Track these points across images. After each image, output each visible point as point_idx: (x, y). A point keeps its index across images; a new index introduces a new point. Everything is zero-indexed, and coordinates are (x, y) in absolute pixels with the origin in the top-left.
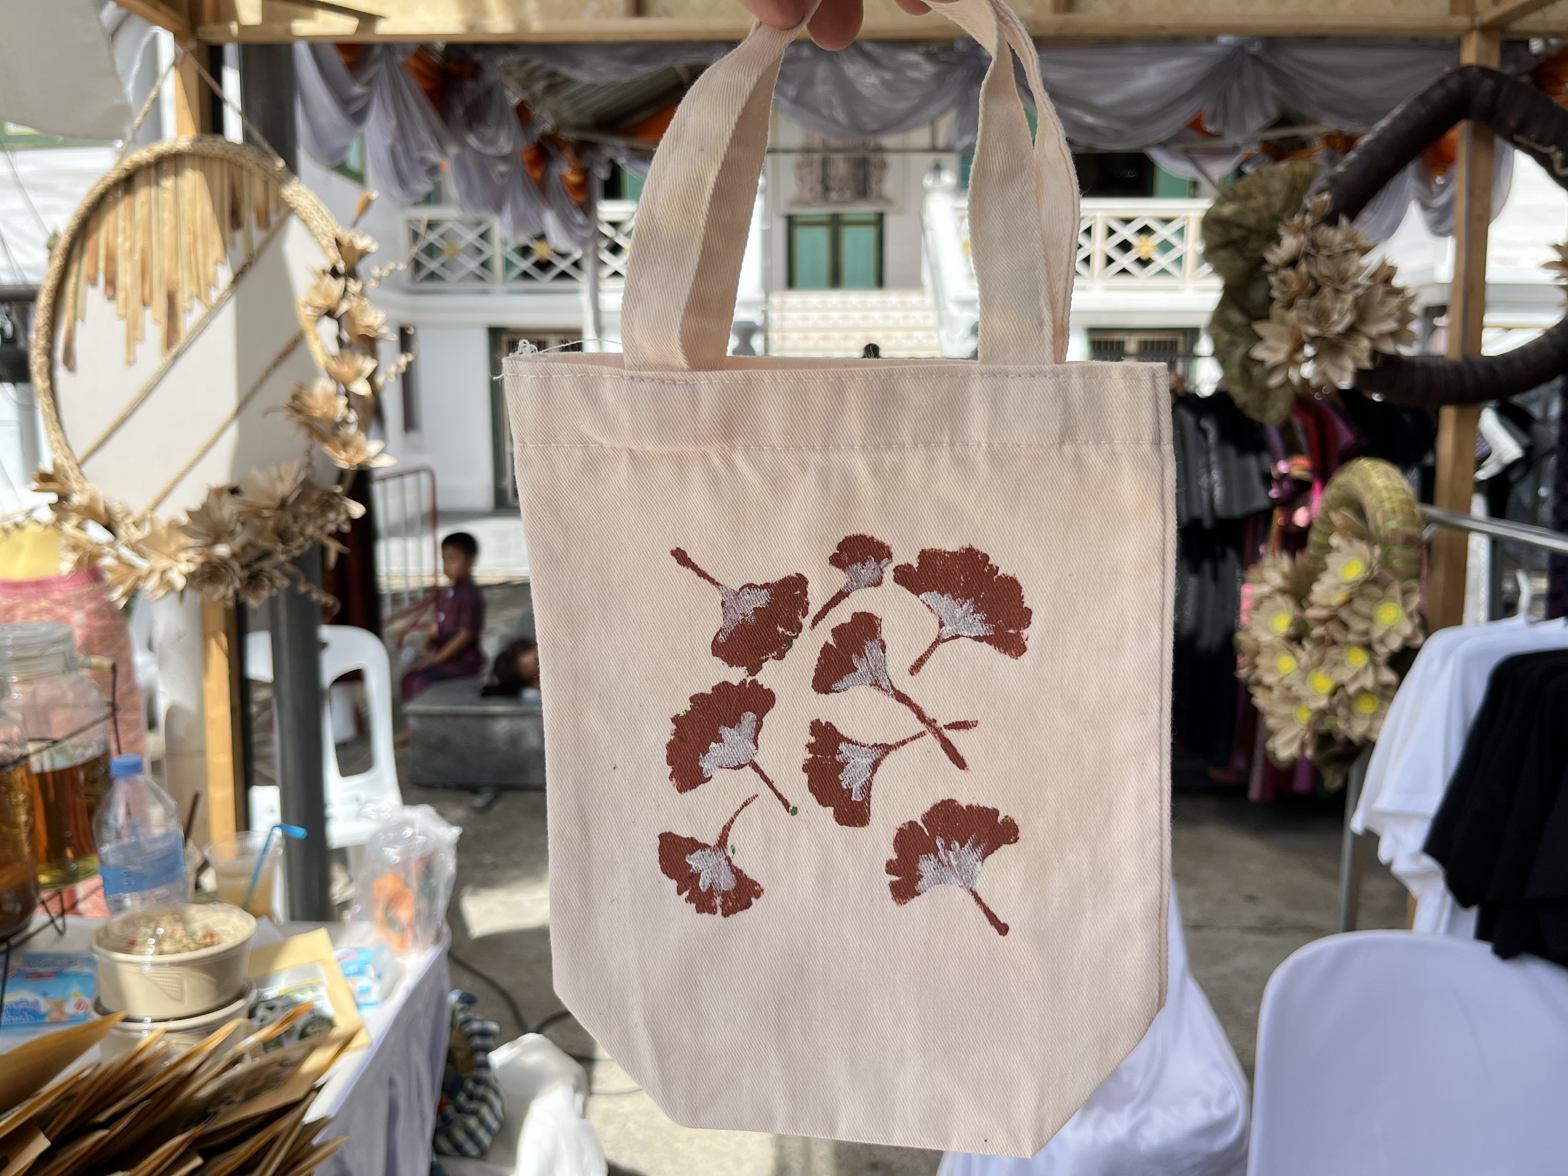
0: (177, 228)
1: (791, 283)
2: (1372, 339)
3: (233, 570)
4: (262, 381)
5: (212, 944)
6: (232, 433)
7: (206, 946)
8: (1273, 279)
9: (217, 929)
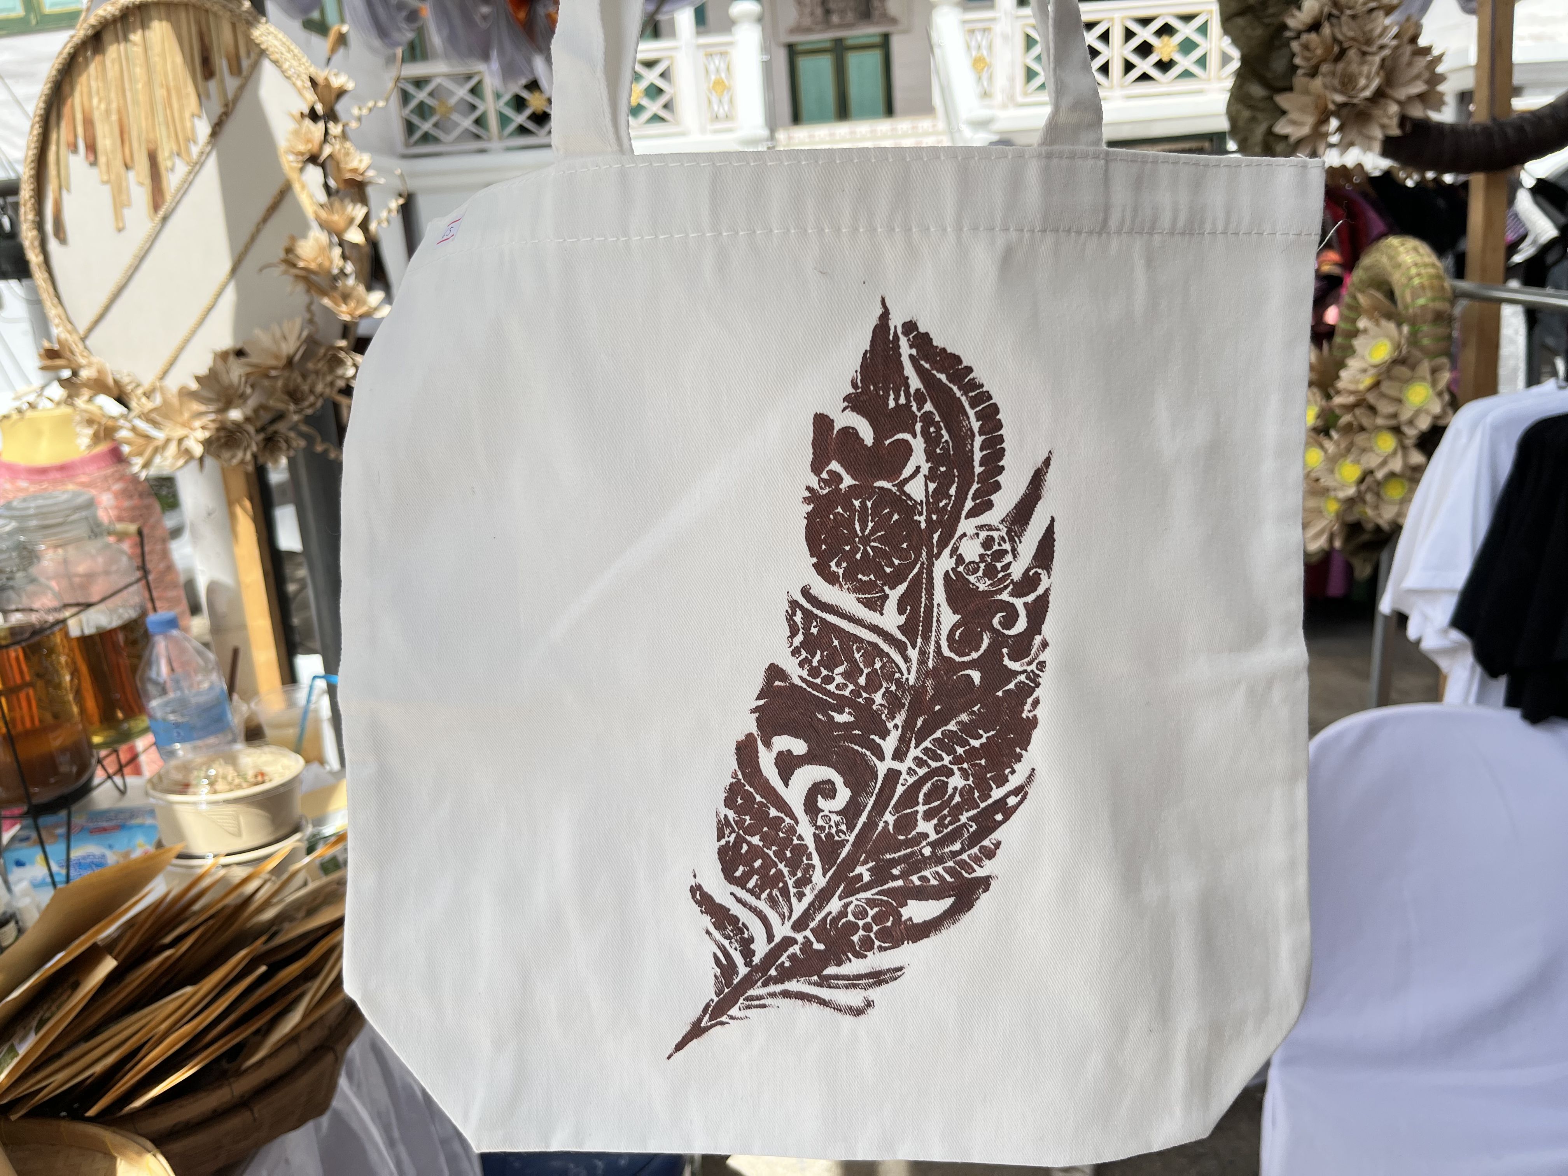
0: (149, 83)
1: (796, 118)
2: (1400, 103)
3: (248, 433)
4: (253, 238)
5: (263, 782)
6: (230, 296)
7: (257, 784)
8: (1295, 46)
9: (266, 769)
